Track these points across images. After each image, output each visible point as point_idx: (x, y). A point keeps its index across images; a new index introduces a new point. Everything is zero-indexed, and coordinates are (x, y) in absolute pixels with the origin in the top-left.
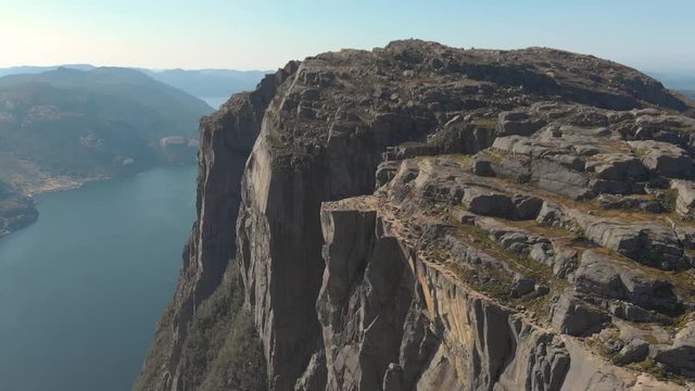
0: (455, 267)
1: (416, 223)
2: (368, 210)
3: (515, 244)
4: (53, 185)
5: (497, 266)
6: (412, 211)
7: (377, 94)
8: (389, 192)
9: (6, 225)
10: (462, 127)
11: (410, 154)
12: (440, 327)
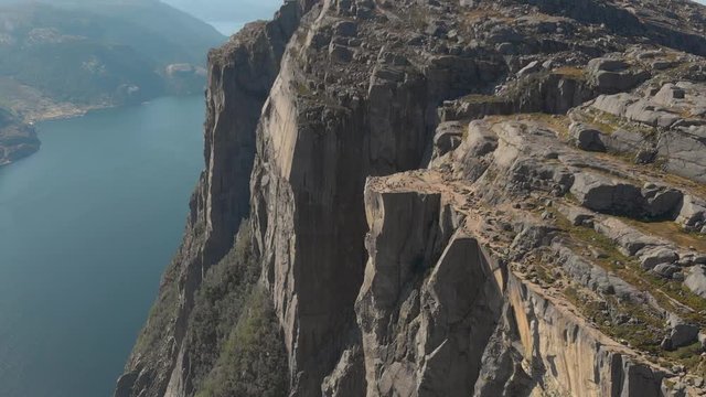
0: (571, 294)
1: (505, 219)
2: (430, 192)
3: (664, 265)
4: (55, 112)
5: (640, 300)
6: (495, 200)
7: (431, 30)
8: (454, 166)
9: (6, 154)
10: (543, 77)
11: (475, 113)
12: (538, 368)
